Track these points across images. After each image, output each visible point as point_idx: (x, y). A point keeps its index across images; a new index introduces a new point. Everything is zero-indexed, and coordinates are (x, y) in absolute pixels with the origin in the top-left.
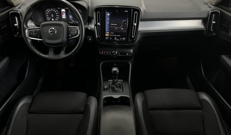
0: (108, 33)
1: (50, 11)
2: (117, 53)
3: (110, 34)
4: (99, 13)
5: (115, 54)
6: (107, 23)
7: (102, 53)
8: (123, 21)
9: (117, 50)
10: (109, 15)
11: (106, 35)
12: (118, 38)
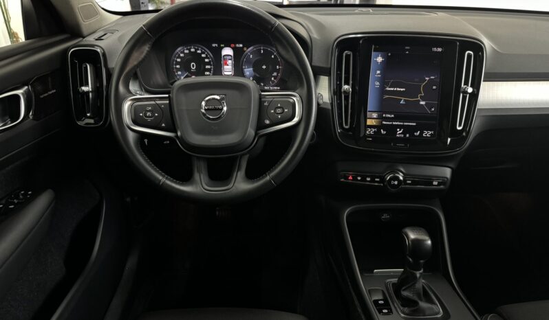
0: (375, 115)
1: (187, 51)
2: (401, 178)
3: (380, 118)
4: (350, 55)
5: (396, 183)
6: (374, 84)
7: (351, 178)
8: (427, 79)
9: (402, 170)
10: (380, 59)
11: (369, 122)
12: (407, 129)
